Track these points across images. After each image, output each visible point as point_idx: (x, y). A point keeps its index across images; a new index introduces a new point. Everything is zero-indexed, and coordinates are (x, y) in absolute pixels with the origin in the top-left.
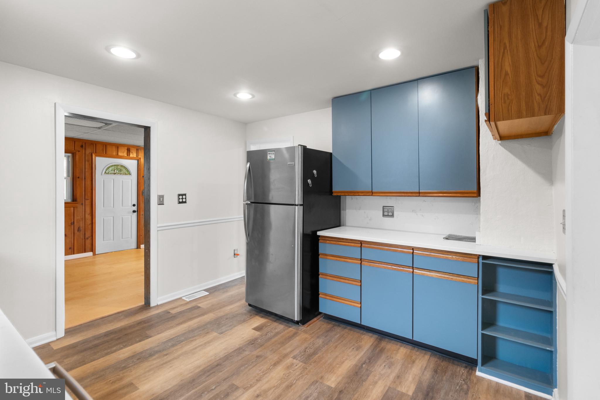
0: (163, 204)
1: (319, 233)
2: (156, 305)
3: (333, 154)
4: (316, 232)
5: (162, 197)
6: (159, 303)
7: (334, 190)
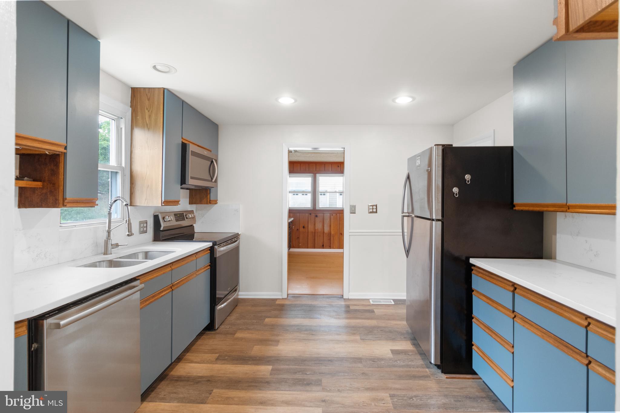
0: (355, 213)
1: (472, 261)
2: (348, 298)
3: (514, 147)
4: (468, 259)
5: (354, 207)
6: (350, 298)
7: (516, 201)
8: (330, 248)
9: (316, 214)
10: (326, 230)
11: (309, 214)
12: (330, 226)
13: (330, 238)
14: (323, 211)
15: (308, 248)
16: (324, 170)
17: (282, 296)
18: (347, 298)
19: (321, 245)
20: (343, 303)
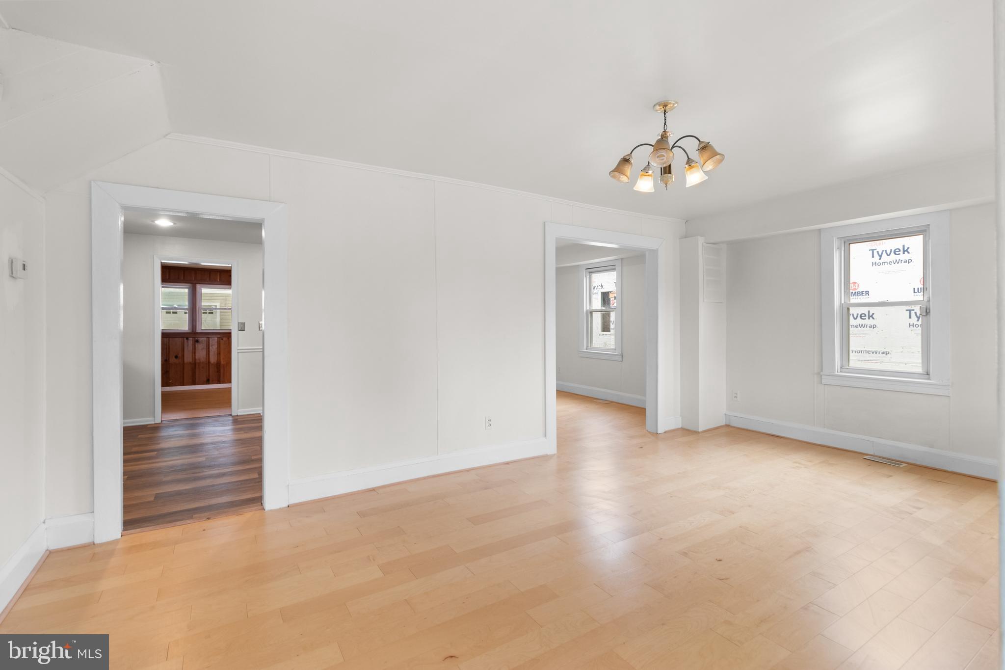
0: (244, 330)
5: (242, 324)
8: (220, 383)
9: (196, 338)
10: (213, 359)
11: (185, 339)
12: (220, 354)
13: (220, 370)
14: (208, 335)
15: (183, 385)
16: (210, 280)
17: (155, 421)
18: (236, 415)
19: (205, 379)
20: (230, 418)
